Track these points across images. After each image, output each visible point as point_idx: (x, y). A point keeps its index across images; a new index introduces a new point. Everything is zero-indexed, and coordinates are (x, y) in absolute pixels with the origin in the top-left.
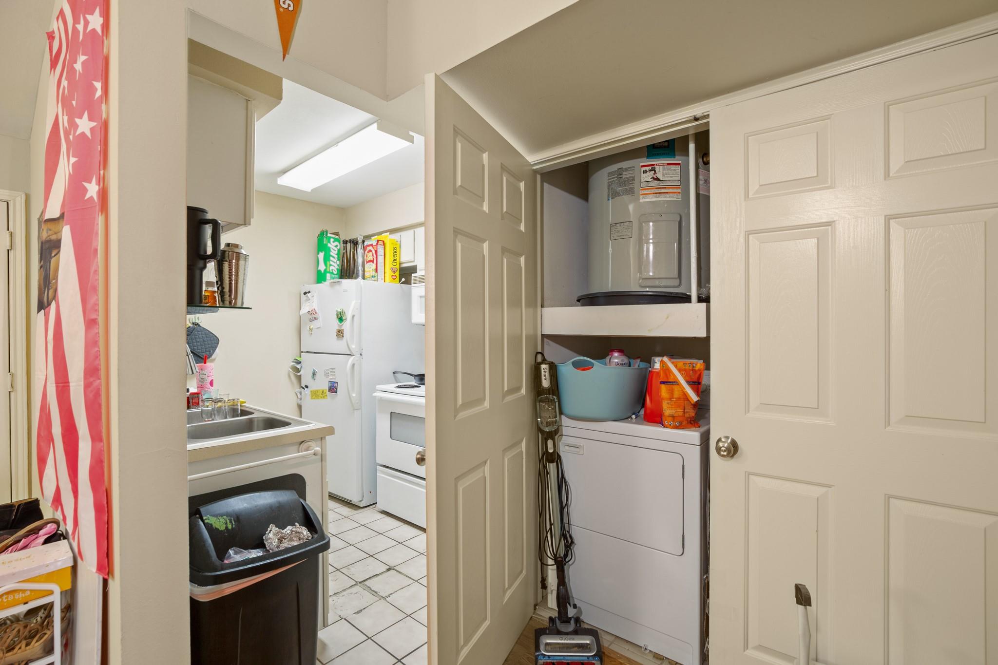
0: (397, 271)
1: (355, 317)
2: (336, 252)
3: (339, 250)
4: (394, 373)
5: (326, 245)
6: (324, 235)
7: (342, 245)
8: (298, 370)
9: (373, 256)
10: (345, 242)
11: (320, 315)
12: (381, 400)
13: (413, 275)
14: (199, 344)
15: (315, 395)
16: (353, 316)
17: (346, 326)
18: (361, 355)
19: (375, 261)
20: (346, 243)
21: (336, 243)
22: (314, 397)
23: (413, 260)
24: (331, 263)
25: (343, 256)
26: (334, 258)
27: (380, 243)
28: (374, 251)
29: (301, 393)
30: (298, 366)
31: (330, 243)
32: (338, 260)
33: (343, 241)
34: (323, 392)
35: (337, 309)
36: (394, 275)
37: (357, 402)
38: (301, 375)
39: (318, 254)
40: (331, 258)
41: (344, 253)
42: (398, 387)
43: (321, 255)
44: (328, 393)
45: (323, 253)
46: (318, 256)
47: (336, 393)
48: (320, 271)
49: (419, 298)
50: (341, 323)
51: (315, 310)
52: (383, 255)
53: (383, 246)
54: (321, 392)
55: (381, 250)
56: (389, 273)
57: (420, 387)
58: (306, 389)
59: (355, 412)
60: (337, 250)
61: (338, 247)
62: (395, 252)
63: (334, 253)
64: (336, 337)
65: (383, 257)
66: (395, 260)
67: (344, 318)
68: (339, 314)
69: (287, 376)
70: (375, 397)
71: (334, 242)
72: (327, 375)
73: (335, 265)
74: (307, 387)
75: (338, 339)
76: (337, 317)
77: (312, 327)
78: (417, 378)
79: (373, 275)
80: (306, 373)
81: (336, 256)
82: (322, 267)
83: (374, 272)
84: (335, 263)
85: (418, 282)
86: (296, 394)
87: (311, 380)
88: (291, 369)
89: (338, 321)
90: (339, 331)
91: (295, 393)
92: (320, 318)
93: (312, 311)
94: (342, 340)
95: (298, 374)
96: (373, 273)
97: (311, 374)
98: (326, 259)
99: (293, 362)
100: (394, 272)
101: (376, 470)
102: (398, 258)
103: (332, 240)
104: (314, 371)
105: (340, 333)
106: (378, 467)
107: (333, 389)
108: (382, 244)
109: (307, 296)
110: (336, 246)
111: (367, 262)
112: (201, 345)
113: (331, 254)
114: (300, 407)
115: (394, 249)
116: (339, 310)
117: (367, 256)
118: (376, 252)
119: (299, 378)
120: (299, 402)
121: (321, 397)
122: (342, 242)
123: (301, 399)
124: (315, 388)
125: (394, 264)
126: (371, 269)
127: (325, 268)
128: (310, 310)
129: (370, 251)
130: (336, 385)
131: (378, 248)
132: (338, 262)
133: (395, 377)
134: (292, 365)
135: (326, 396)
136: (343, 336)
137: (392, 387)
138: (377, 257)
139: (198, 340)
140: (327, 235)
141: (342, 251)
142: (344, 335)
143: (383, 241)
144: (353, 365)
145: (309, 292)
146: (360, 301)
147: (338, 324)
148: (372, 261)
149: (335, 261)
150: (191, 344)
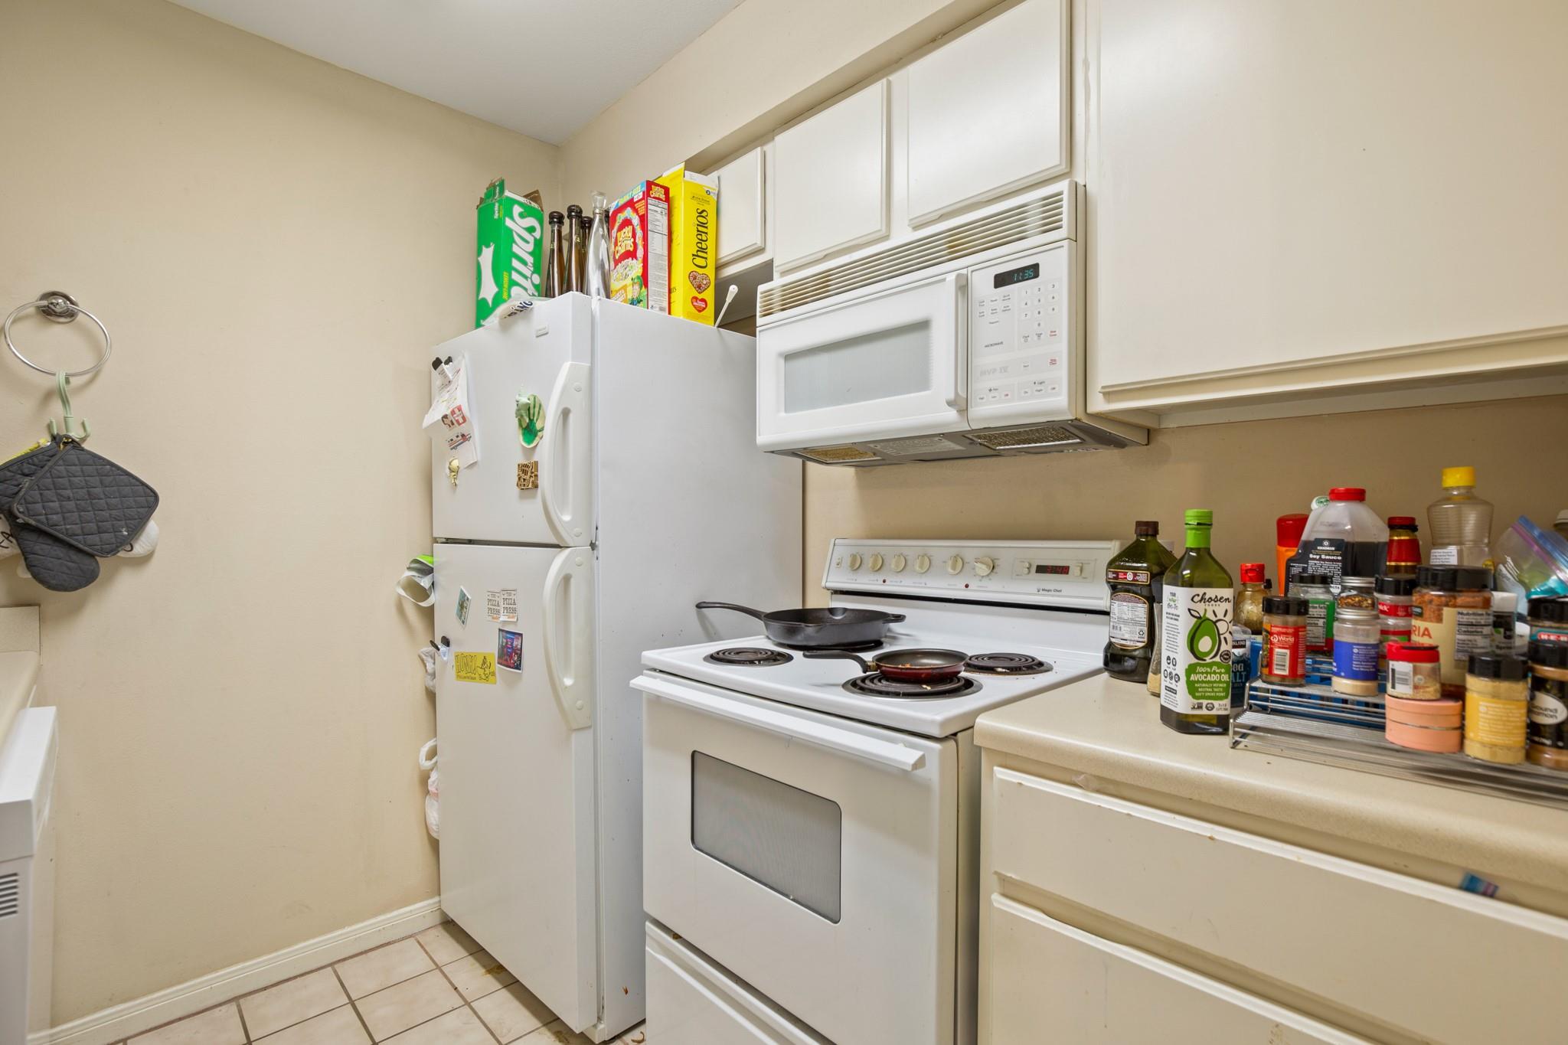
0: (708, 285)
1: (571, 416)
2: (530, 247)
3: (538, 243)
4: (699, 606)
5: (501, 221)
6: (495, 194)
7: (548, 227)
8: (421, 593)
9: (634, 236)
10: (557, 219)
11: (475, 428)
12: (658, 702)
13: (761, 288)
14: (71, 505)
15: (467, 667)
16: (566, 413)
17: (545, 450)
18: (593, 546)
19: (640, 253)
20: (560, 222)
21: (531, 222)
22: (463, 674)
23: (759, 243)
24: (515, 276)
25: (551, 262)
26: (525, 263)
27: (658, 192)
28: (636, 221)
29: (433, 658)
30: (425, 582)
31: (512, 219)
32: (537, 270)
33: (552, 216)
34: (484, 663)
35: (518, 398)
36: (700, 296)
37: (579, 703)
38: (432, 607)
39: (479, 253)
40: (515, 263)
41: (552, 251)
42: (716, 658)
43: (488, 253)
44: (498, 668)
45: (492, 248)
46: (479, 259)
47: (518, 667)
48: (484, 300)
49: (782, 361)
50: (529, 443)
51: (460, 409)
52: (666, 232)
53: (666, 206)
54: (479, 663)
55: (659, 216)
56: (683, 291)
57: (789, 658)
58: (443, 648)
59: (574, 735)
60: (531, 239)
61: (537, 234)
62: (703, 225)
63: (523, 249)
64: (517, 490)
65: (666, 238)
66: (703, 250)
67: (538, 426)
68: (523, 413)
69: (394, 610)
70: (638, 692)
71: (522, 216)
72: (494, 612)
73: (527, 284)
74: (446, 642)
75: (521, 497)
76: (520, 425)
77: (455, 463)
78: (776, 625)
79: (636, 296)
80: (442, 600)
81: (530, 260)
82: (489, 290)
83: (637, 287)
84: (526, 277)
85: (776, 306)
86: (423, 660)
87: (457, 622)
88: (405, 589)
89: (521, 438)
90: (524, 469)
91: (420, 657)
92: (476, 435)
93: (453, 412)
94: (534, 497)
95: (424, 604)
96: (633, 292)
97: (456, 606)
98: (500, 267)
99: (409, 568)
100: (700, 288)
101: (643, 935)
102: (710, 244)
103: (517, 210)
104: (463, 596)
105: (528, 477)
106: (648, 924)
107: (511, 655)
108: (663, 197)
109: (443, 372)
110: (531, 230)
111: (617, 262)
112: (80, 509)
113: (515, 249)
114: (431, 696)
115: (701, 213)
116: (524, 400)
117: (616, 244)
118: (643, 220)
119: (429, 614)
120: (430, 683)
121: (481, 678)
122: (547, 219)
123: (433, 675)
124: (467, 649)
125: (700, 262)
126: (629, 281)
127: (496, 290)
128: (448, 412)
129: (627, 222)
130: (516, 643)
131: (650, 207)
132: (537, 279)
133: (702, 620)
134: (407, 577)
135: (493, 674)
136: (536, 487)
137: (691, 657)
138: (645, 239)
139: (68, 493)
140: (502, 191)
141: (547, 245)
142: (539, 482)
143: (667, 190)
144: (567, 579)
145: (449, 360)
146: (589, 365)
147: (523, 446)
148: (631, 254)
149: (528, 273)
150: (39, 506)
